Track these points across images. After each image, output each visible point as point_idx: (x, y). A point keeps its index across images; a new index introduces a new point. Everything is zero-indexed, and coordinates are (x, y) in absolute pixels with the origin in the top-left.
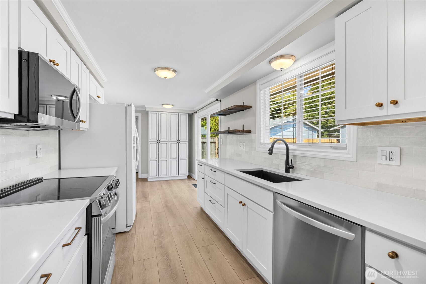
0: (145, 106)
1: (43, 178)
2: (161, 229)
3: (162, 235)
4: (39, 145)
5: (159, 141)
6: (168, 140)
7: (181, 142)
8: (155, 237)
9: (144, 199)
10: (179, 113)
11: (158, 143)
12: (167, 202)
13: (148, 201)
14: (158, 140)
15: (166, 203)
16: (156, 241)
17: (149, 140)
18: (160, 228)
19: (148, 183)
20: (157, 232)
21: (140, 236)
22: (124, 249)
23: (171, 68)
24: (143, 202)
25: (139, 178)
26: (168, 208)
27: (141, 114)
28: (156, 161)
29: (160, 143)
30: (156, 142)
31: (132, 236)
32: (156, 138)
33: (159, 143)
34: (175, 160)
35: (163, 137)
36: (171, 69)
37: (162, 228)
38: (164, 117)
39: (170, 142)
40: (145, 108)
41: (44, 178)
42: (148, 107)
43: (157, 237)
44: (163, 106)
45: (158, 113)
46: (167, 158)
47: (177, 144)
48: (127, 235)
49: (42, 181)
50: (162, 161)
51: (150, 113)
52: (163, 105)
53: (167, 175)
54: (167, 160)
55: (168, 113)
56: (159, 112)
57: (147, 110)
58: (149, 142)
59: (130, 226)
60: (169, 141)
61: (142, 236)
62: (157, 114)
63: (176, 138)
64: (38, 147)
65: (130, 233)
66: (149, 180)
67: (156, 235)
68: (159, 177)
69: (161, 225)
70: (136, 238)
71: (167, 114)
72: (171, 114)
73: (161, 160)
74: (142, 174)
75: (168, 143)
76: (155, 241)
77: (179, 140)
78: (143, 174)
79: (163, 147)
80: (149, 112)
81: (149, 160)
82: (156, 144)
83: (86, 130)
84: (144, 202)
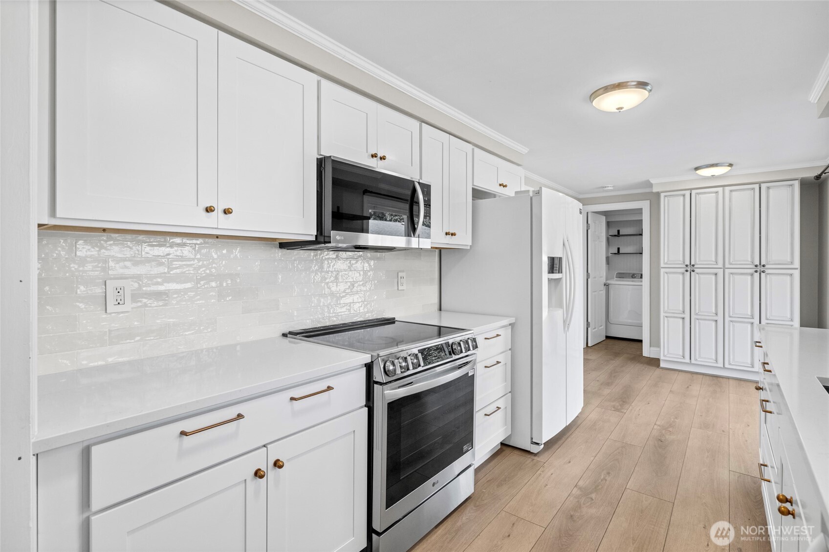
0: (651, 182)
1: (394, 318)
2: (602, 481)
3: (593, 496)
4: (403, 271)
5: (690, 268)
6: (720, 265)
7: (767, 271)
8: (575, 489)
9: (617, 404)
10: (760, 183)
11: (689, 273)
12: (671, 429)
13: (623, 410)
14: (688, 264)
15: (664, 431)
16: (572, 499)
17: (662, 265)
18: (602, 477)
19: (657, 372)
20: (587, 482)
21: (549, 473)
22: (507, 479)
23: (628, 82)
24: (611, 410)
25: (644, 355)
26: (660, 443)
27: (648, 202)
28: (683, 318)
29: (693, 271)
30: (683, 270)
31: (535, 465)
32: (681, 259)
33: (692, 273)
34: (747, 323)
35: (705, 255)
36: (629, 84)
37: (606, 480)
38: (706, 202)
39: (726, 270)
40: (650, 185)
41: (396, 319)
42: (658, 184)
43: (579, 492)
44: (698, 172)
45: (687, 193)
46: (717, 314)
47: (752, 275)
48: (528, 460)
49: (394, 323)
50: (701, 322)
51: (665, 196)
52: (697, 169)
53: (716, 360)
54: (718, 322)
55: (720, 190)
56: (691, 190)
57: (655, 190)
58: (662, 271)
59: (538, 444)
60: (724, 268)
61: (552, 474)
62: (684, 195)
63: (749, 259)
64: (400, 274)
65: (536, 458)
66: (662, 365)
67: (580, 489)
68: (690, 364)
69: (609, 473)
70: (539, 472)
71: (717, 192)
72: (731, 191)
73: (731, 319)
74: (650, 346)
75: (720, 272)
76: (569, 498)
77: (762, 264)
78: (654, 347)
79: (705, 283)
80: (662, 195)
81: (662, 314)
82: (683, 274)
83: (469, 248)
84: (613, 409)
